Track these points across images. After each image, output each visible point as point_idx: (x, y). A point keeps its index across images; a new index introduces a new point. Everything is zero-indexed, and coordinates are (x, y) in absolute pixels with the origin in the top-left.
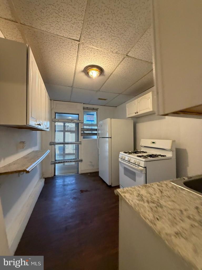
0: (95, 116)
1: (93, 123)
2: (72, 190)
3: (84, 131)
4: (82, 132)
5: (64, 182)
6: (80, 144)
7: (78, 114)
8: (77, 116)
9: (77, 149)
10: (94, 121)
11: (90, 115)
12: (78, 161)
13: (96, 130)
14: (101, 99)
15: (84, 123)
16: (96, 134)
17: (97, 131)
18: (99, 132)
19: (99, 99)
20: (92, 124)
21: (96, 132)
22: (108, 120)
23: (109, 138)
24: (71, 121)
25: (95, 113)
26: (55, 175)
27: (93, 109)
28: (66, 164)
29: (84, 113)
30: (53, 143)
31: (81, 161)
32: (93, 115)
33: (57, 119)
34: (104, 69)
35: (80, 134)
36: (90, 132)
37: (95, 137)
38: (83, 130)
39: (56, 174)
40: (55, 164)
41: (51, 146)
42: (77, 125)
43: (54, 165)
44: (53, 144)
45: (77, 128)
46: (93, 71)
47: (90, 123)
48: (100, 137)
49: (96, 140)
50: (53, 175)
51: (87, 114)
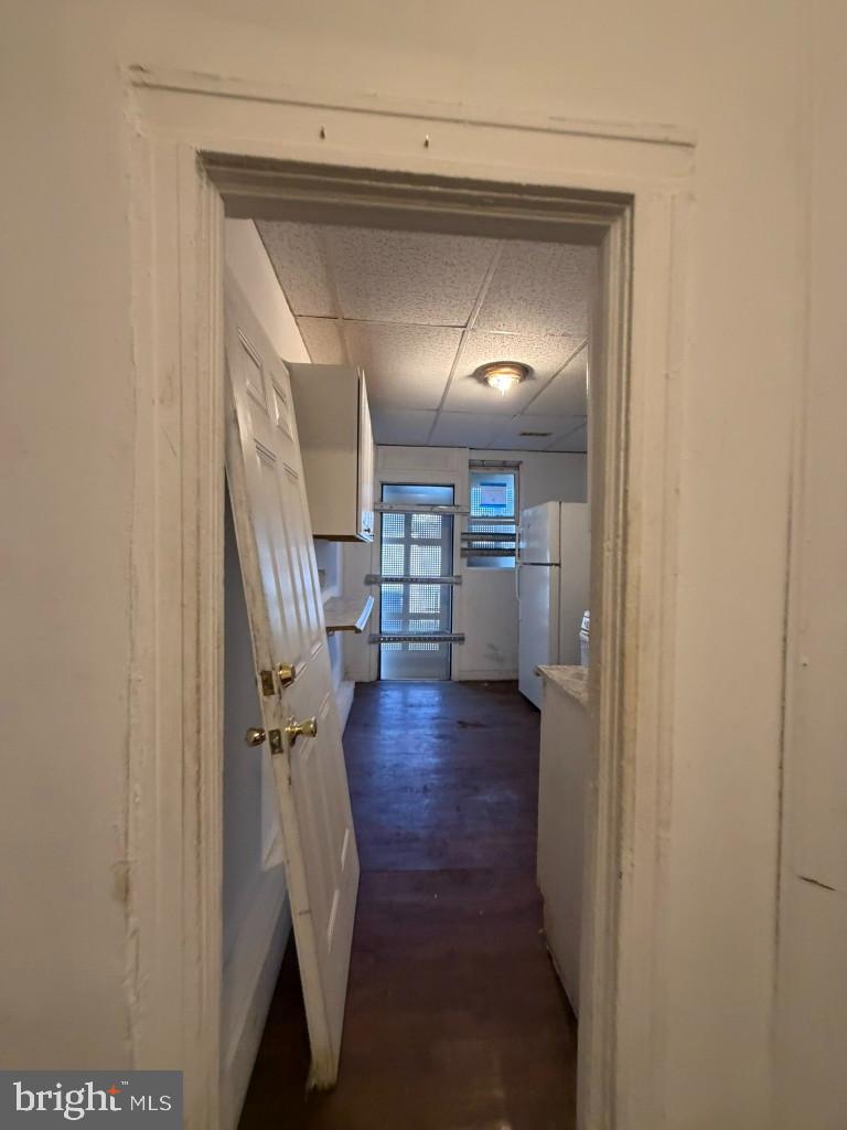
0: (510, 489)
1: (502, 512)
2: (433, 719)
3: (469, 541)
4: (465, 545)
5: (405, 697)
6: (456, 583)
7: (453, 486)
8: (451, 489)
9: (448, 600)
10: (504, 506)
11: (493, 485)
12: (450, 639)
13: (511, 537)
14: (530, 434)
15: (473, 513)
16: (511, 552)
17: (514, 540)
18: (523, 545)
19: (524, 434)
20: (497, 517)
21: (512, 545)
22: (552, 506)
23: (551, 565)
24: (431, 507)
25: (510, 479)
26: (379, 678)
27: (504, 466)
28: (412, 646)
29: (473, 479)
30: (375, 577)
31: (461, 639)
32: (504, 485)
33: (387, 504)
34: (532, 366)
35: (457, 552)
36: (491, 544)
37: (510, 562)
38: (468, 536)
39: (383, 677)
40: (379, 642)
41: (368, 588)
42: (449, 520)
43: (377, 646)
44: (374, 580)
45: (447, 530)
46: (500, 376)
47: (493, 512)
48: (525, 561)
49: (509, 571)
50: (373, 677)
51: (482, 485)
